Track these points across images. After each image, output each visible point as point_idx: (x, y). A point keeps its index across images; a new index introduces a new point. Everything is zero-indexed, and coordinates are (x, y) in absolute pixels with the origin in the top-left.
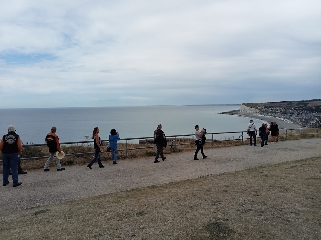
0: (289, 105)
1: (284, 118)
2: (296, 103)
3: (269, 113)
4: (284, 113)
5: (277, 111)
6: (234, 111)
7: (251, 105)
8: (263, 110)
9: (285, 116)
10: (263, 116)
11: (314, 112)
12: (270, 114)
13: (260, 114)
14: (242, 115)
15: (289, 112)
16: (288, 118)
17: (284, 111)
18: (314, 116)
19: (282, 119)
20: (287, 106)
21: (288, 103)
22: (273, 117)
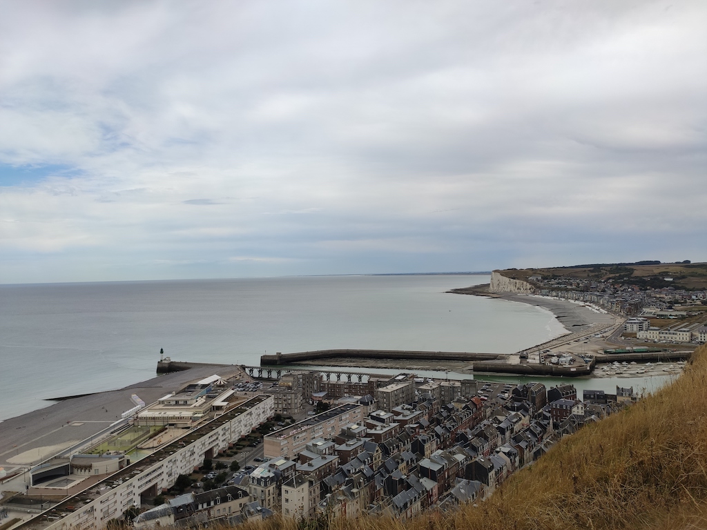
0: (593, 274)
1: (586, 302)
2: (609, 268)
3: (553, 290)
4: (585, 290)
5: (569, 287)
6: (476, 287)
7: (513, 274)
8: (540, 283)
9: (588, 297)
10: (541, 297)
11: (648, 288)
12: (554, 294)
13: (534, 293)
14: (495, 296)
15: (596, 289)
16: (593, 302)
17: (584, 287)
18: (650, 296)
19: (582, 304)
20: (591, 274)
21: (592, 269)
22: (563, 299)
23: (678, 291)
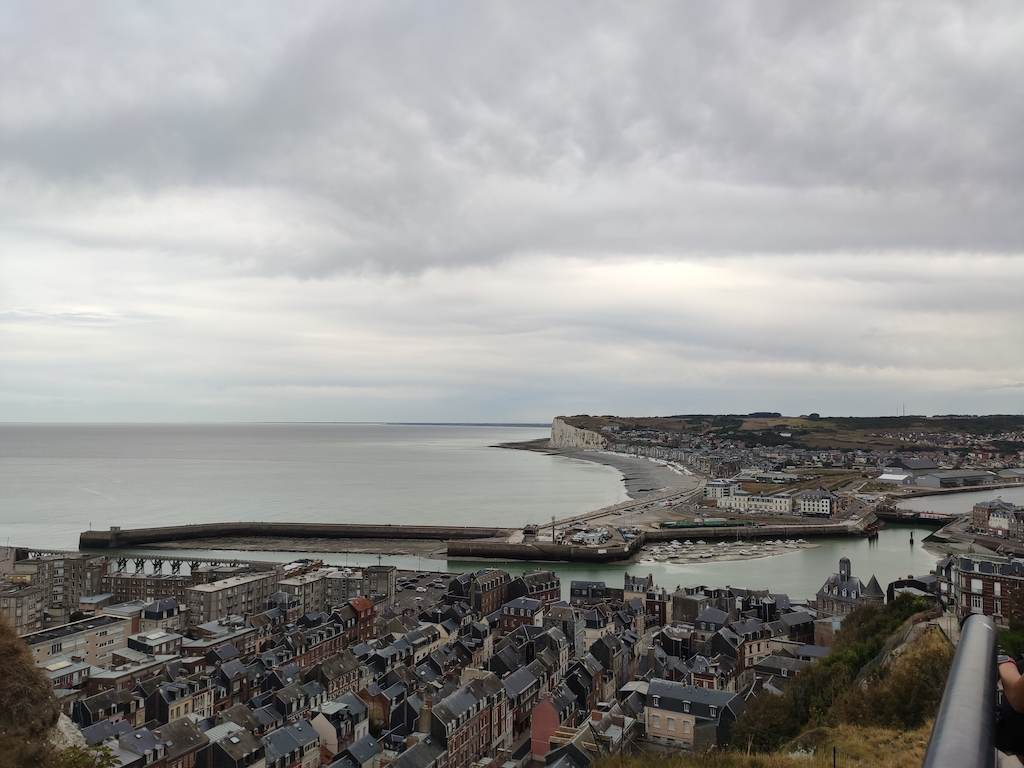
1: (670, 460)
3: (632, 444)
4: (675, 445)
5: (654, 441)
7: (582, 422)
8: (616, 435)
9: (675, 454)
10: (614, 453)
12: (632, 450)
13: (606, 448)
15: (687, 444)
16: (680, 461)
17: (673, 441)
19: (664, 463)
22: (641, 457)
23: (796, 450)
